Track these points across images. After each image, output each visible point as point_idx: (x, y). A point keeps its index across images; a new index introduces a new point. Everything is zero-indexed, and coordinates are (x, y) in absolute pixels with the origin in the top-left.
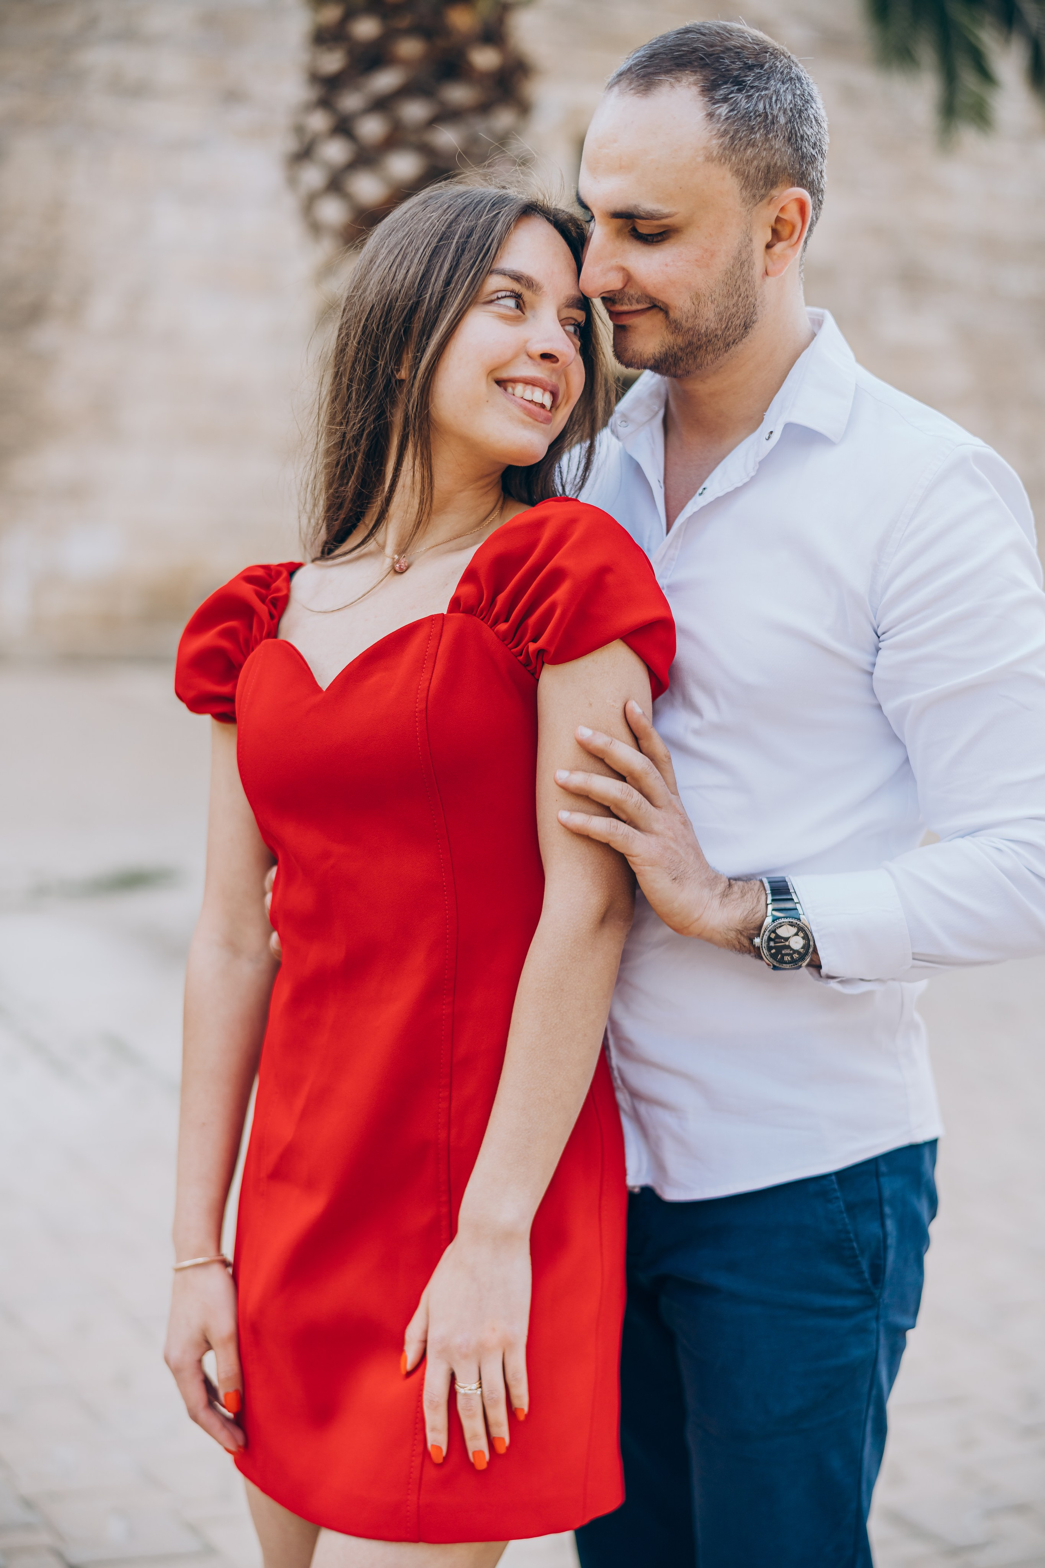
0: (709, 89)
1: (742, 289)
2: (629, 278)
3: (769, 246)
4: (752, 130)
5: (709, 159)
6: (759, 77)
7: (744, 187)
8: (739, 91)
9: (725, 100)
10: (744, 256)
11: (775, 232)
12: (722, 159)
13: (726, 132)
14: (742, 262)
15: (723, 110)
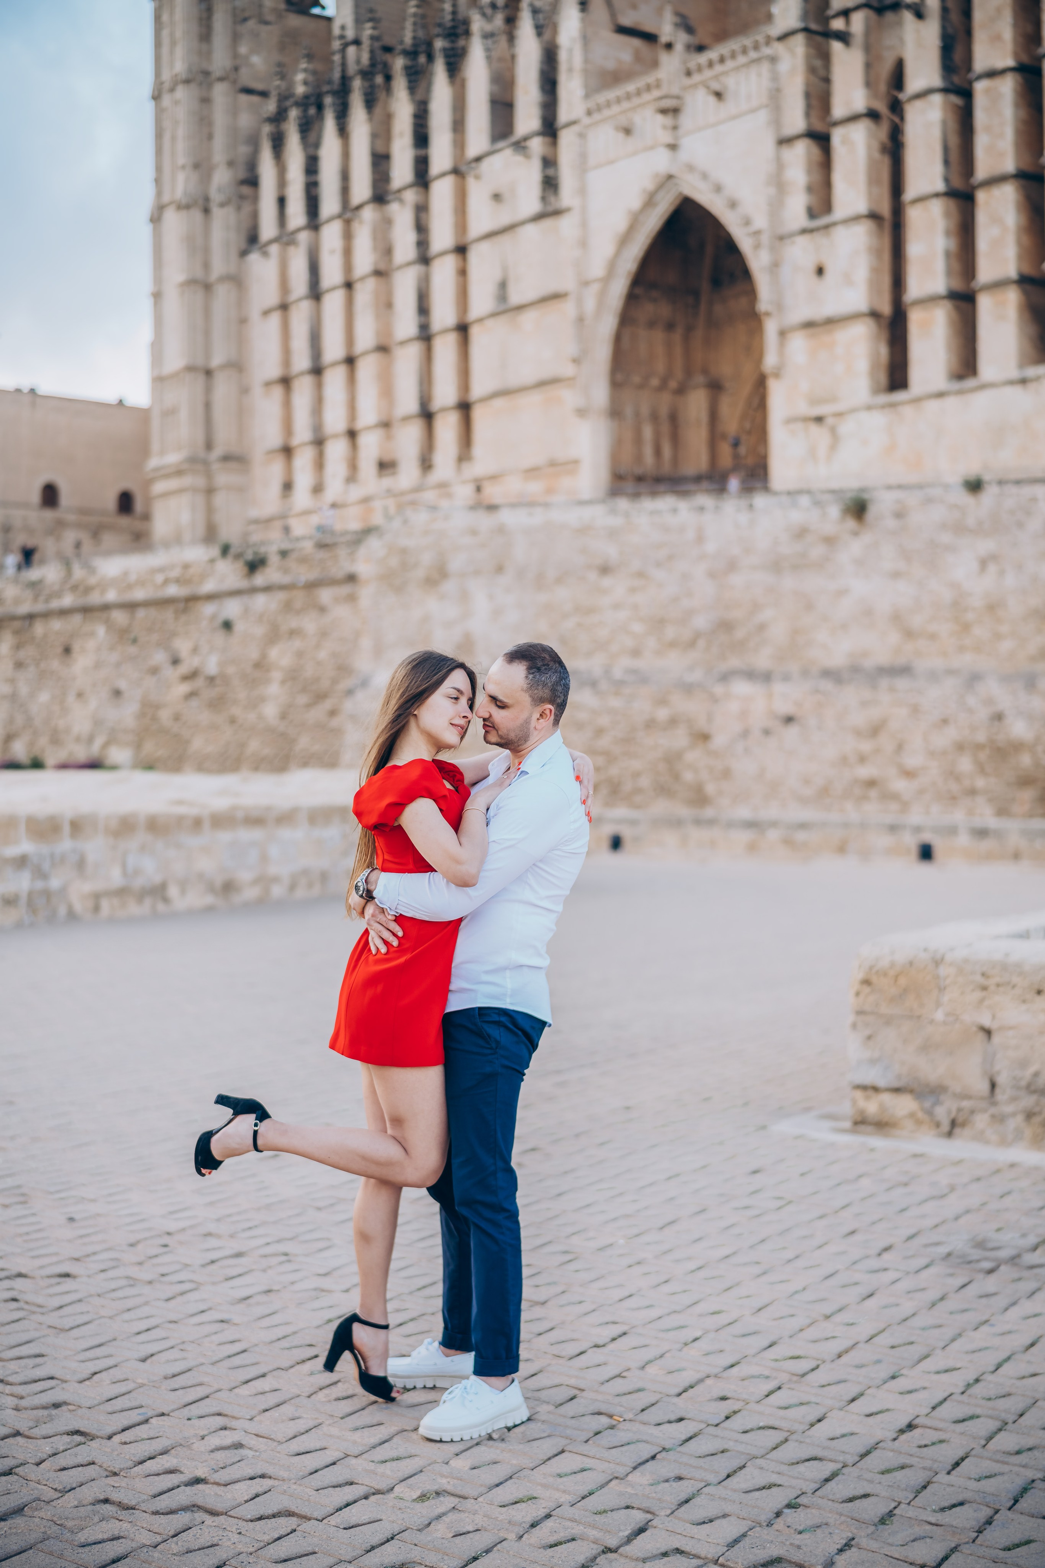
0: (529, 669)
1: (525, 730)
2: (491, 716)
3: (538, 719)
4: (538, 685)
5: (522, 690)
6: (546, 669)
7: (532, 701)
8: (538, 672)
9: (533, 673)
10: (528, 721)
11: (541, 715)
12: (526, 691)
13: (530, 684)
14: (527, 722)
15: (531, 676)
